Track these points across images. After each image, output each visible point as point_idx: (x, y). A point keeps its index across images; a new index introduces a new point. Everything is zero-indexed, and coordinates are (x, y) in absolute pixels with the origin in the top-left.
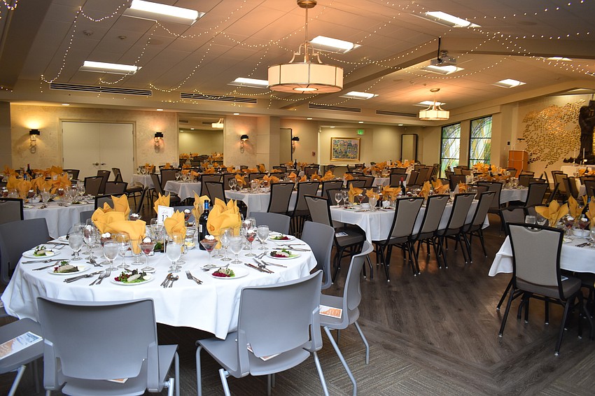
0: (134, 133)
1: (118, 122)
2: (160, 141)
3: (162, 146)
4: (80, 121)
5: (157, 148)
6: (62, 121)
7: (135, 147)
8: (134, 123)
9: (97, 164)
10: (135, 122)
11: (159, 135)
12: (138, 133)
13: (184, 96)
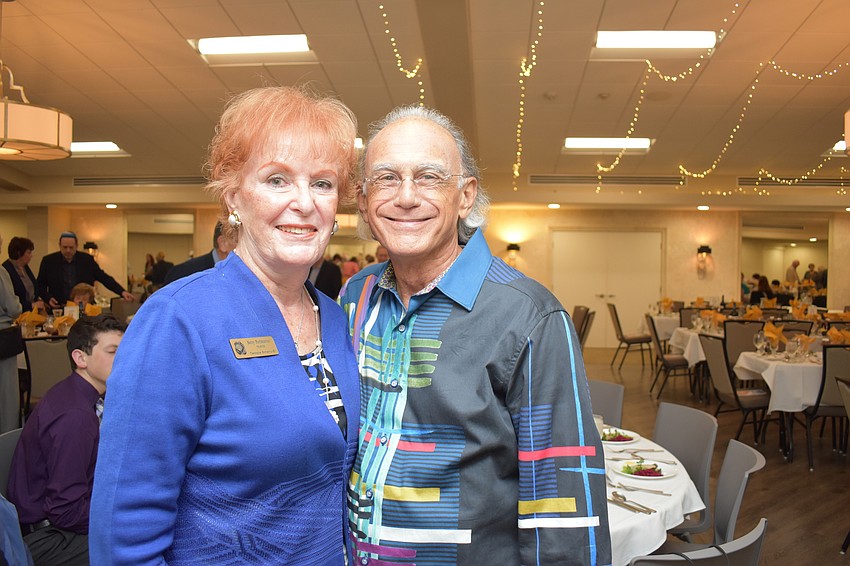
0: (663, 247)
1: (637, 230)
2: (708, 261)
3: (710, 268)
4: (579, 229)
5: (702, 272)
6: (553, 229)
7: (664, 270)
8: (663, 231)
9: (602, 296)
10: (665, 229)
11: (705, 249)
12: (669, 248)
13: (744, 181)
